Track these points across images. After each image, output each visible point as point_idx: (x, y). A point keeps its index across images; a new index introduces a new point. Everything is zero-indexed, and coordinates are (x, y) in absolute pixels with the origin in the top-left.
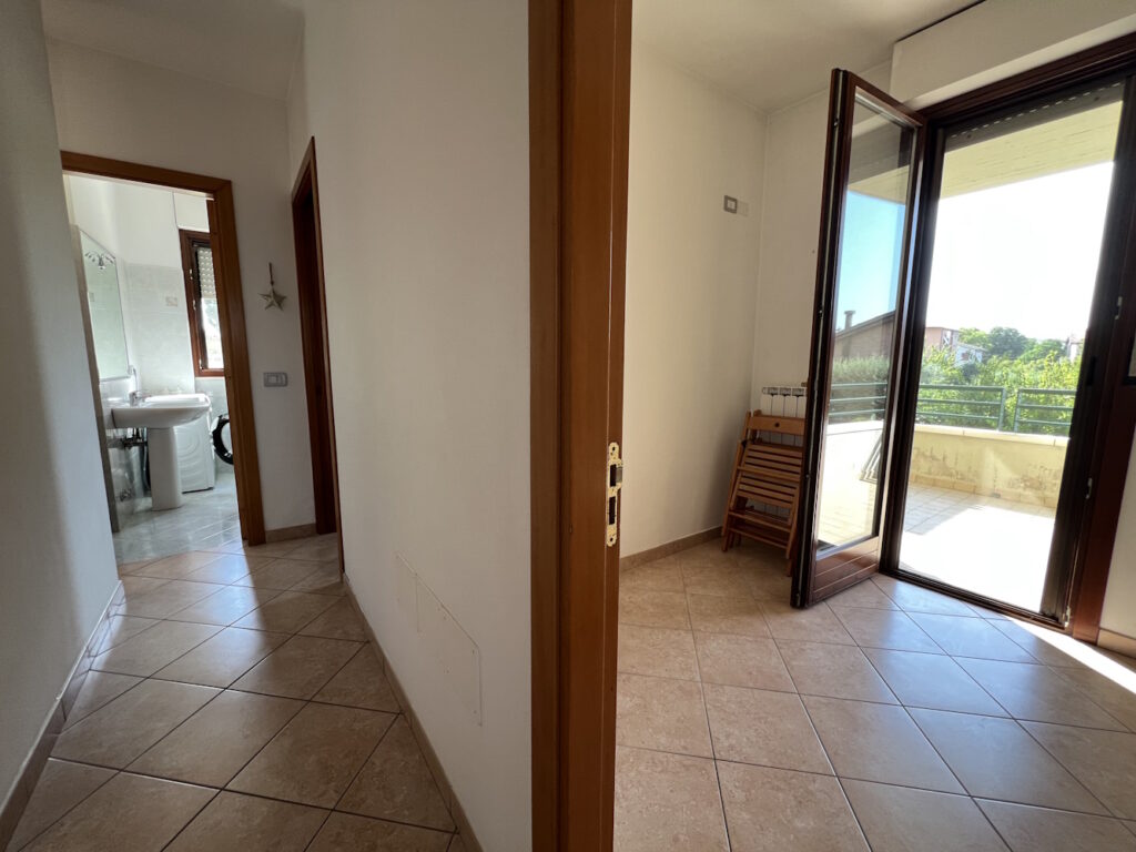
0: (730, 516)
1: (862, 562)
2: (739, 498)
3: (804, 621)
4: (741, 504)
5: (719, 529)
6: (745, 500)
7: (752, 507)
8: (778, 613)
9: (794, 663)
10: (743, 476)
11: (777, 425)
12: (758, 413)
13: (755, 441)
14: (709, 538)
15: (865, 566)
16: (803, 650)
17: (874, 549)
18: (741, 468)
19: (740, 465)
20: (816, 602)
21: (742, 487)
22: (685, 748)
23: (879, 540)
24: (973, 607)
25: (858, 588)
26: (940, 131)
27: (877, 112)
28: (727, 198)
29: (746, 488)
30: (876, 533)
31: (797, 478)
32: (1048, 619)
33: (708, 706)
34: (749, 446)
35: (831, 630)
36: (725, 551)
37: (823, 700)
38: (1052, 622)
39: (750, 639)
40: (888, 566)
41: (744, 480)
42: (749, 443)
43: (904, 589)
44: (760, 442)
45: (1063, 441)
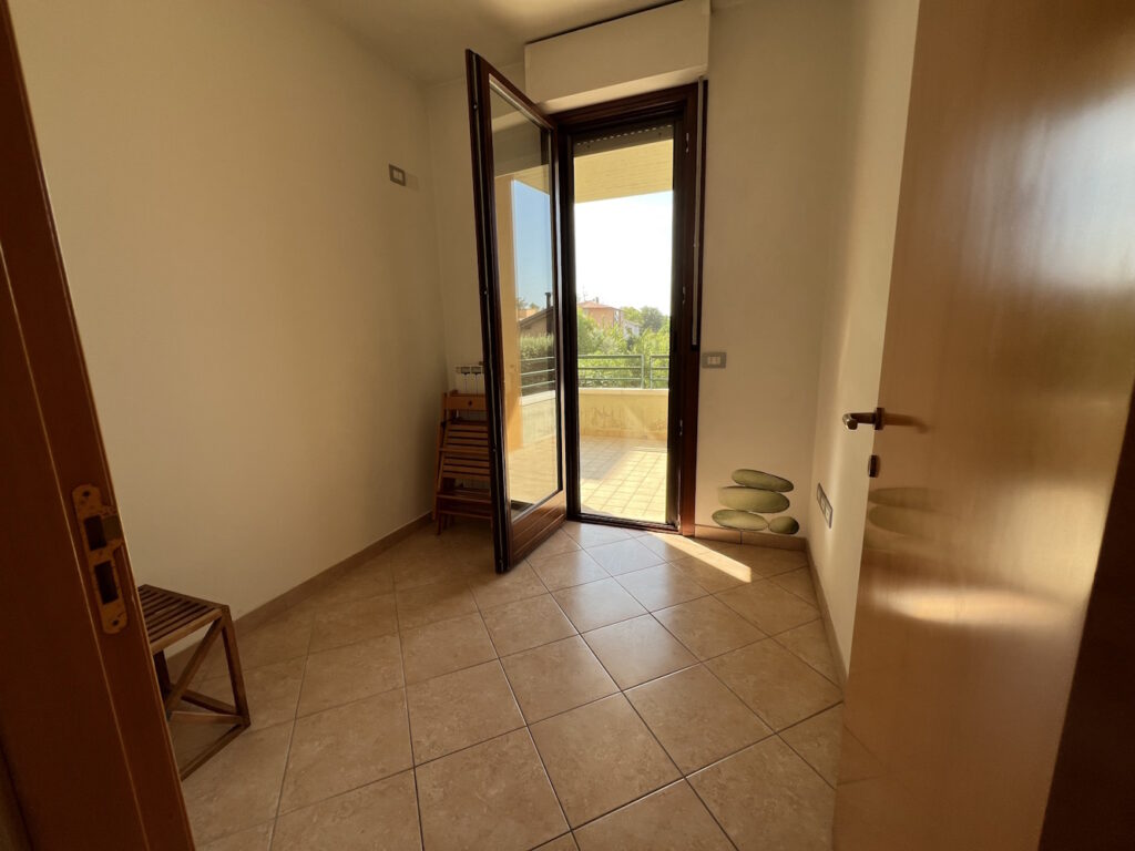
0: (438, 499)
1: (554, 513)
2: (445, 480)
3: (506, 584)
4: (449, 485)
5: (430, 514)
6: (453, 480)
7: (462, 485)
8: (485, 583)
9: (497, 629)
10: (446, 458)
11: (470, 403)
12: (455, 393)
13: (454, 420)
14: (422, 525)
15: (556, 517)
16: (505, 613)
17: (561, 501)
18: (443, 450)
19: (442, 446)
20: (517, 561)
21: (447, 468)
22: (383, 771)
23: (563, 493)
24: (627, 530)
25: (553, 539)
26: (569, 138)
27: (518, 109)
28: (392, 168)
29: (450, 468)
30: (560, 488)
31: (486, 451)
32: (670, 527)
33: (411, 710)
34: (449, 426)
35: (528, 585)
36: (439, 534)
37: (519, 655)
38: (672, 528)
39: (457, 619)
40: (573, 513)
41: (447, 461)
42: (448, 424)
43: (585, 528)
44: (460, 421)
45: (666, 391)
